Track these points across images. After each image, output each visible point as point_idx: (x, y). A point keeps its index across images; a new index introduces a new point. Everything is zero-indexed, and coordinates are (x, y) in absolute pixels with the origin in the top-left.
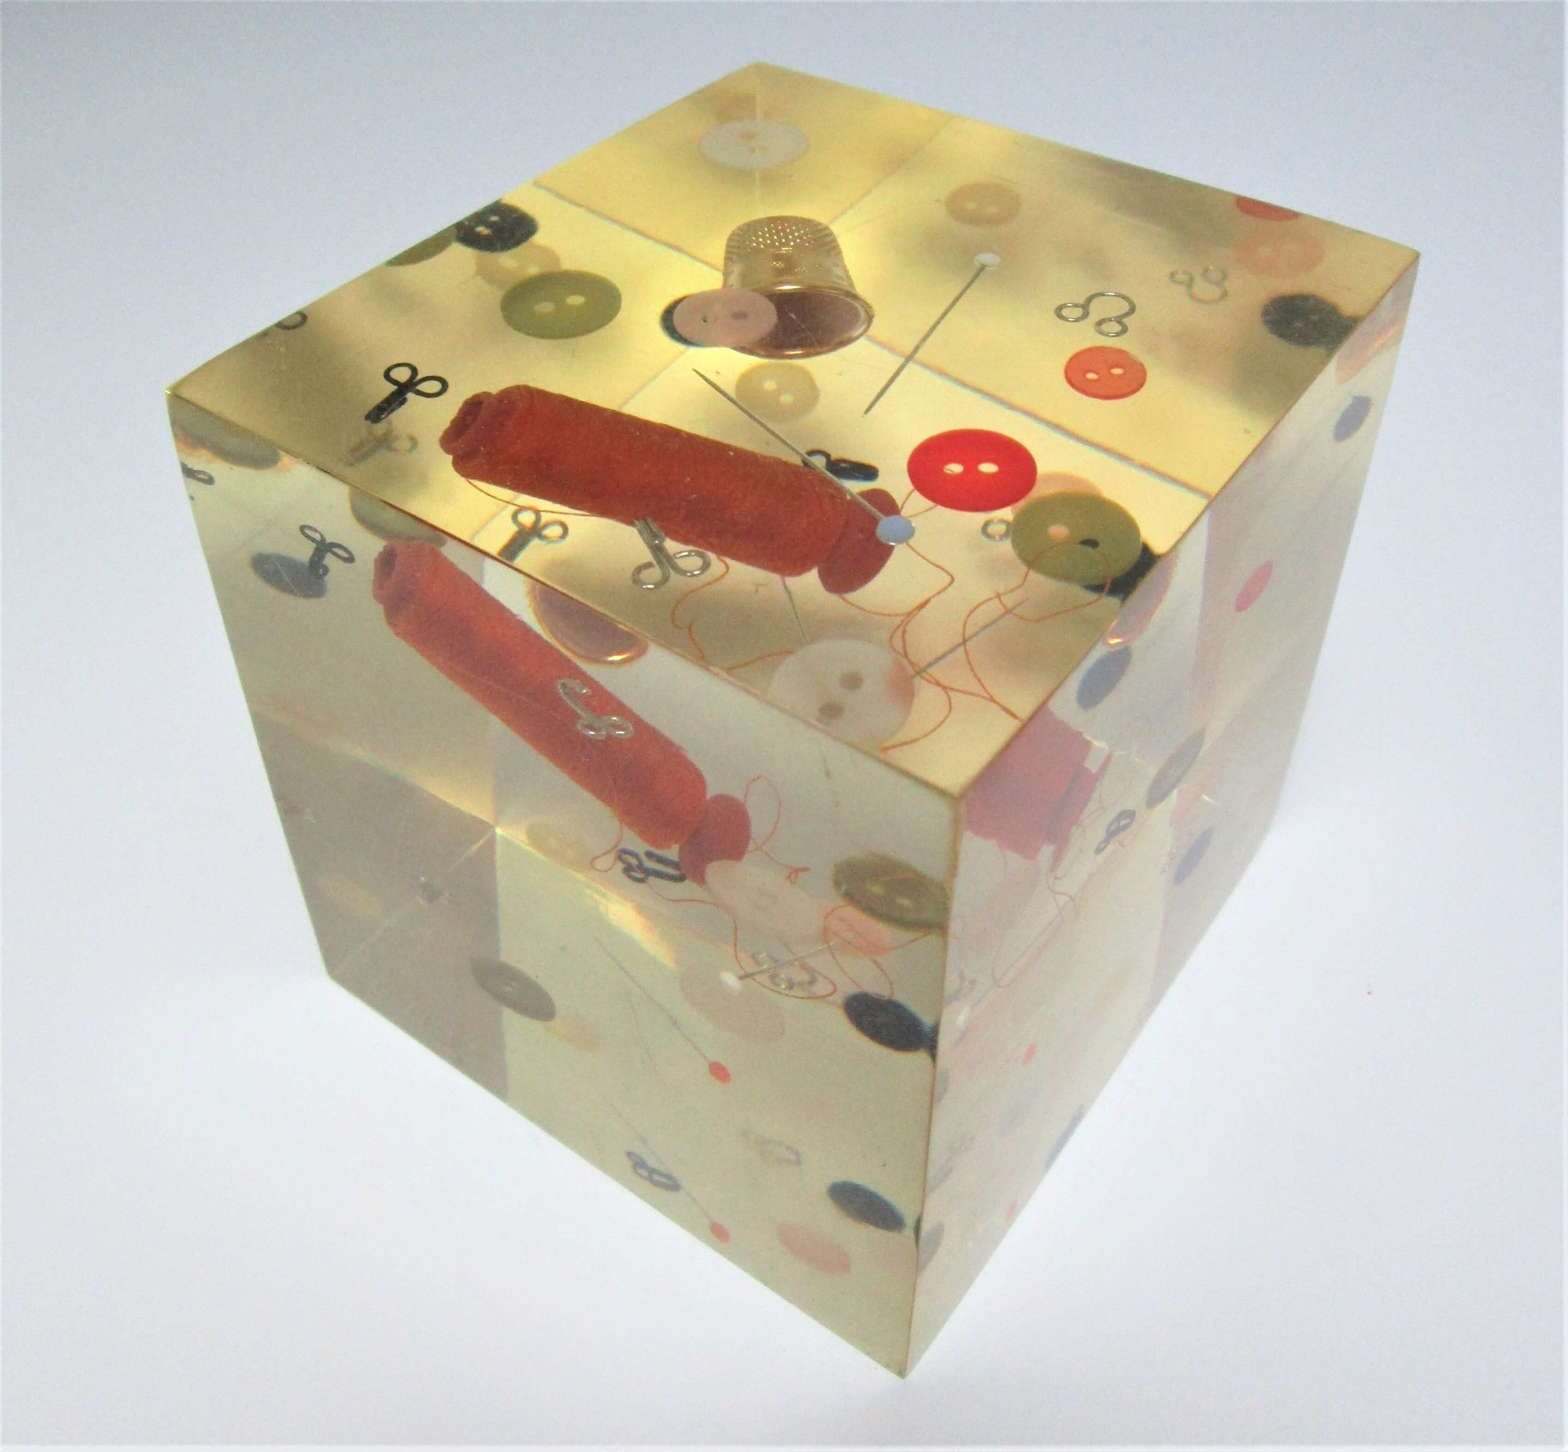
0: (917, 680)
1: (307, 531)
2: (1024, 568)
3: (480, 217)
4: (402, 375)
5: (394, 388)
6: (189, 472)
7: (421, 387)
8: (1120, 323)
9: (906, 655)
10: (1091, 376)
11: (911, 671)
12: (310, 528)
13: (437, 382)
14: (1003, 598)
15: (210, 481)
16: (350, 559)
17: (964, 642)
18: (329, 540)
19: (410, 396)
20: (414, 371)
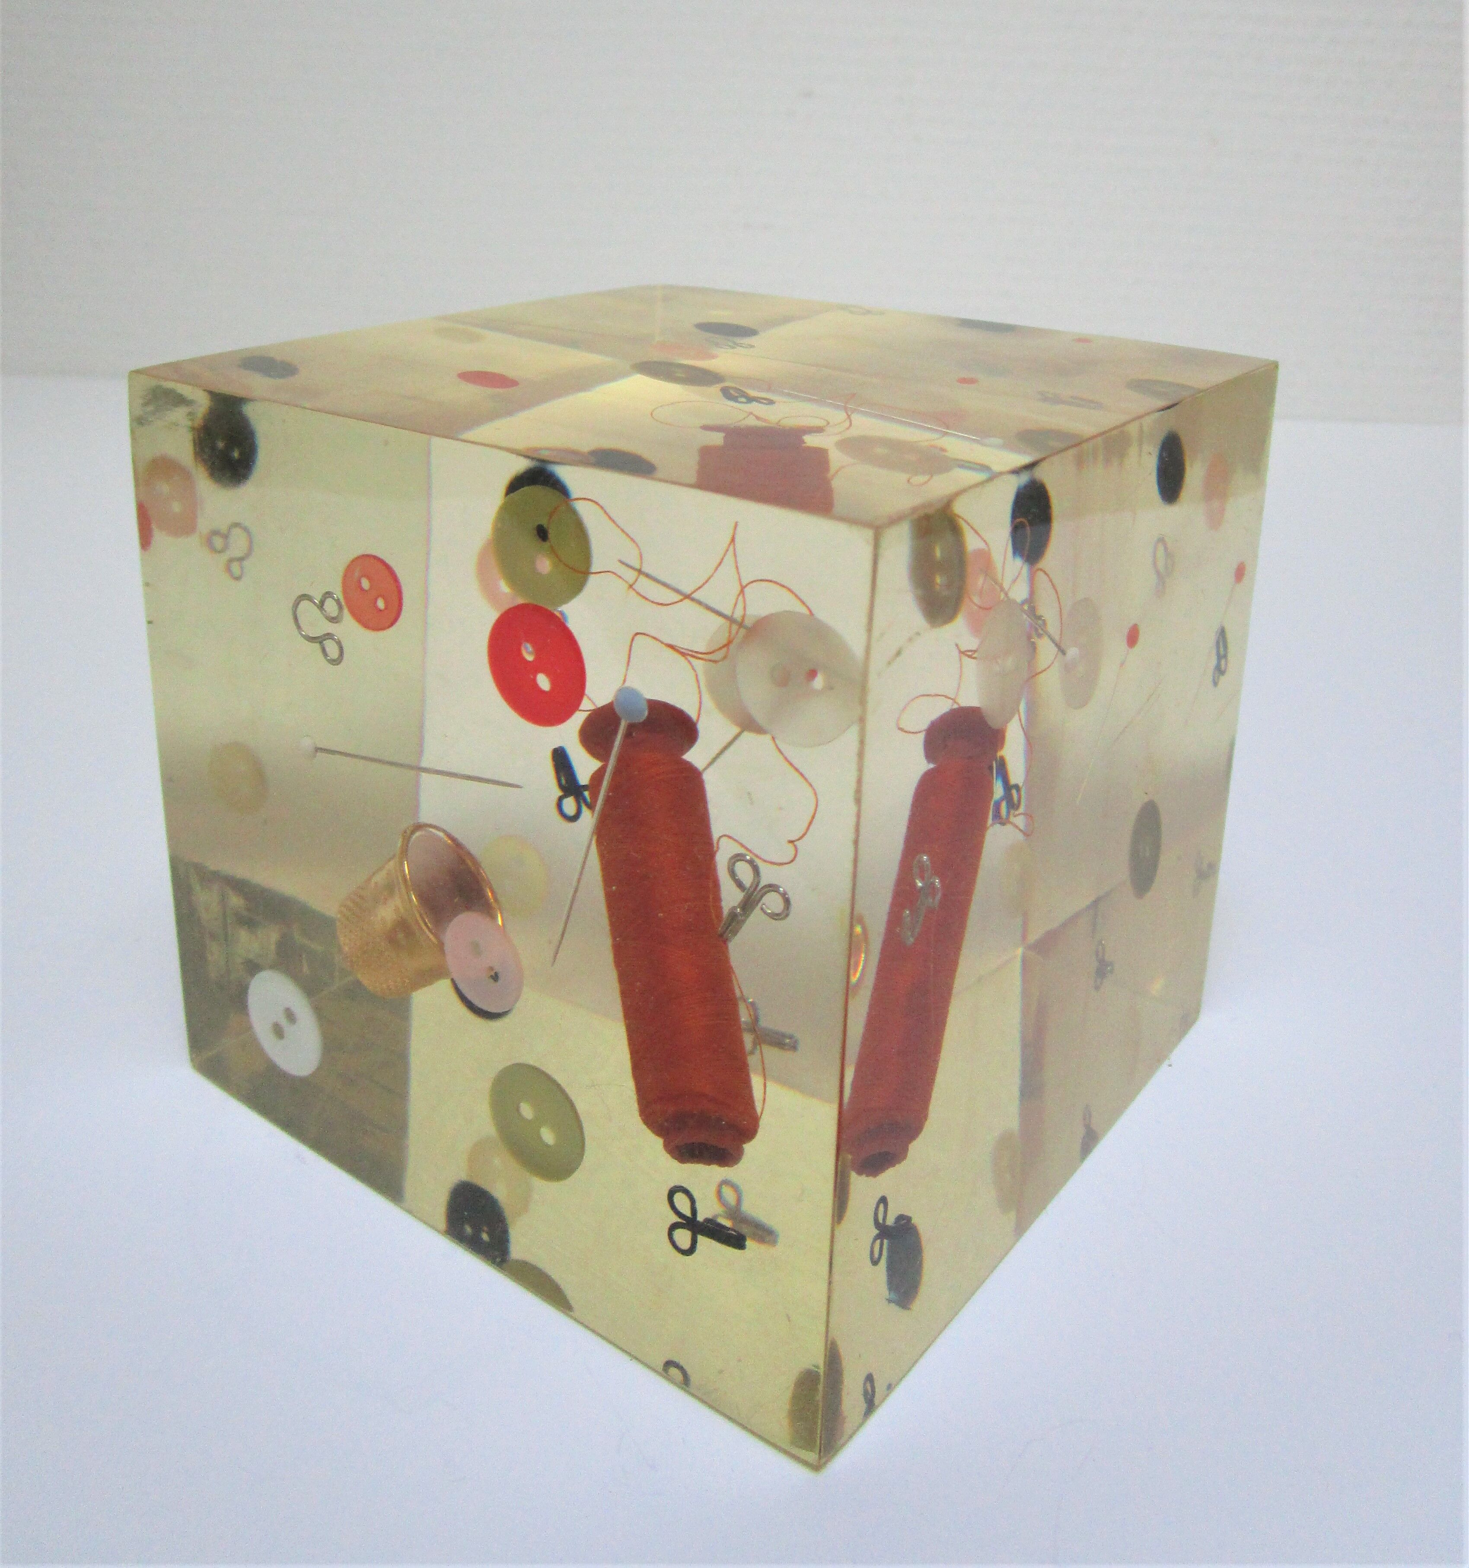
0: (748, 622)
1: (876, 1255)
2: (592, 579)
3: (474, 1245)
4: (683, 1237)
5: (700, 1238)
6: (871, 1405)
7: (687, 1212)
8: (322, 602)
9: (727, 645)
10: (381, 604)
11: (742, 631)
12: (872, 1252)
13: (675, 1200)
14: (631, 582)
15: (870, 1378)
16: (883, 1200)
17: (688, 597)
18: (876, 1232)
19: (700, 1218)
20: (673, 1227)
